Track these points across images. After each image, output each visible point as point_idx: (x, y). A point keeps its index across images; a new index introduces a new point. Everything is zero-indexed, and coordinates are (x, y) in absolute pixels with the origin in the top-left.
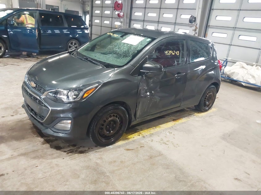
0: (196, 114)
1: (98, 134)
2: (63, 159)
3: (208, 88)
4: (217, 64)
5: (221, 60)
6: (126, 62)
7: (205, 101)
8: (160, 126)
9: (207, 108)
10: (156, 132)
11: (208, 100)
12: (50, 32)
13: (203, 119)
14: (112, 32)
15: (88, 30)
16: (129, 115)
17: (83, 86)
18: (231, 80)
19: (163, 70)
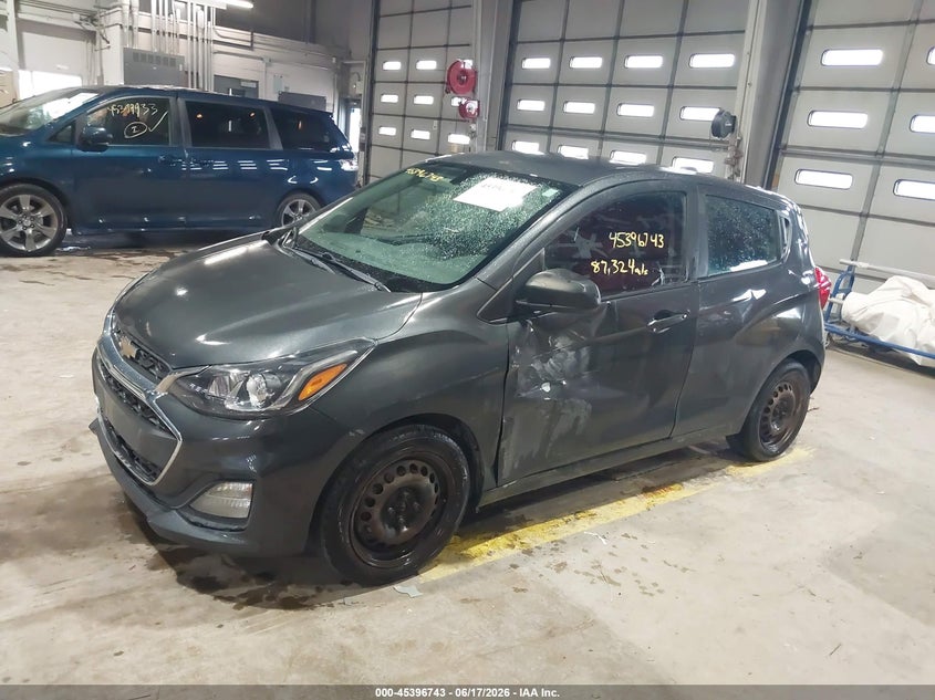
0: (733, 469)
1: (353, 535)
2: (221, 626)
3: (775, 370)
4: (811, 284)
5: (825, 269)
6: (464, 272)
7: (765, 419)
8: (593, 511)
9: (774, 448)
10: (575, 537)
11: (779, 417)
12: (220, 166)
13: (757, 487)
14: (421, 166)
15: (354, 162)
16: (474, 468)
17: (303, 356)
18: (869, 343)
19: (599, 301)
